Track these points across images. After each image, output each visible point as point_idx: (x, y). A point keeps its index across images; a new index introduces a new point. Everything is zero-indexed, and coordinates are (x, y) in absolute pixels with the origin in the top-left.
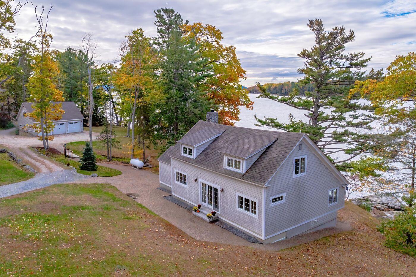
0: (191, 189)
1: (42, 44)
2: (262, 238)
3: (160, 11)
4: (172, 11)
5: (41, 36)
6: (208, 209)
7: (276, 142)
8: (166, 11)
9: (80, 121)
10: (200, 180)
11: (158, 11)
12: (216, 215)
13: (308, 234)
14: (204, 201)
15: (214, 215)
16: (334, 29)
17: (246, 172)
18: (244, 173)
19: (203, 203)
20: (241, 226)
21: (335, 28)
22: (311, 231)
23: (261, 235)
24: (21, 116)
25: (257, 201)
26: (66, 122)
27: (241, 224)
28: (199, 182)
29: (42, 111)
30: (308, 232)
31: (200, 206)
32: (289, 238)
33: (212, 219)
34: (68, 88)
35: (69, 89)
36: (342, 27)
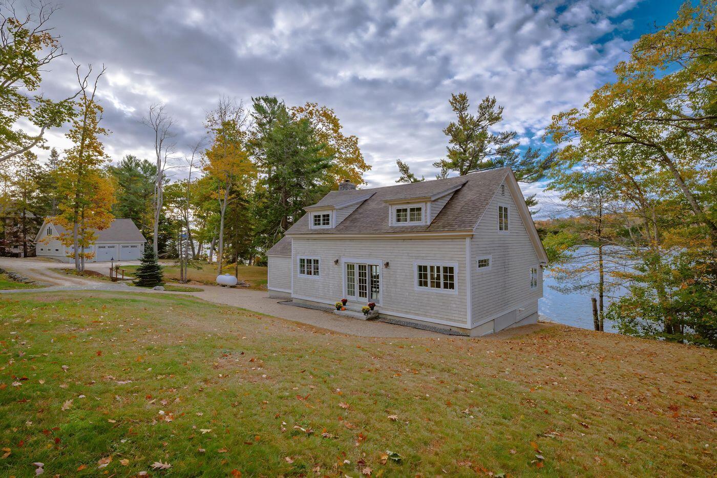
0: (327, 279)
1: (86, 115)
2: (468, 326)
3: (260, 99)
4: (275, 101)
5: (84, 105)
6: (359, 303)
7: (467, 185)
8: (266, 100)
9: (140, 245)
10: (344, 260)
11: (256, 99)
12: (375, 308)
13: (513, 329)
14: (351, 293)
15: (372, 309)
16: (484, 101)
17: (432, 223)
18: (429, 223)
19: (349, 298)
20: (426, 316)
21: (485, 99)
22: (518, 325)
23: (465, 322)
24: (43, 235)
25: (455, 265)
26: (117, 245)
27: (424, 313)
28: (343, 265)
29: (76, 212)
30: (514, 326)
31: (345, 302)
32: (497, 331)
33: (369, 316)
34: (125, 206)
35: (127, 208)
36: (493, 98)
